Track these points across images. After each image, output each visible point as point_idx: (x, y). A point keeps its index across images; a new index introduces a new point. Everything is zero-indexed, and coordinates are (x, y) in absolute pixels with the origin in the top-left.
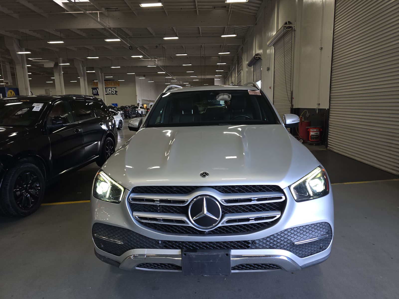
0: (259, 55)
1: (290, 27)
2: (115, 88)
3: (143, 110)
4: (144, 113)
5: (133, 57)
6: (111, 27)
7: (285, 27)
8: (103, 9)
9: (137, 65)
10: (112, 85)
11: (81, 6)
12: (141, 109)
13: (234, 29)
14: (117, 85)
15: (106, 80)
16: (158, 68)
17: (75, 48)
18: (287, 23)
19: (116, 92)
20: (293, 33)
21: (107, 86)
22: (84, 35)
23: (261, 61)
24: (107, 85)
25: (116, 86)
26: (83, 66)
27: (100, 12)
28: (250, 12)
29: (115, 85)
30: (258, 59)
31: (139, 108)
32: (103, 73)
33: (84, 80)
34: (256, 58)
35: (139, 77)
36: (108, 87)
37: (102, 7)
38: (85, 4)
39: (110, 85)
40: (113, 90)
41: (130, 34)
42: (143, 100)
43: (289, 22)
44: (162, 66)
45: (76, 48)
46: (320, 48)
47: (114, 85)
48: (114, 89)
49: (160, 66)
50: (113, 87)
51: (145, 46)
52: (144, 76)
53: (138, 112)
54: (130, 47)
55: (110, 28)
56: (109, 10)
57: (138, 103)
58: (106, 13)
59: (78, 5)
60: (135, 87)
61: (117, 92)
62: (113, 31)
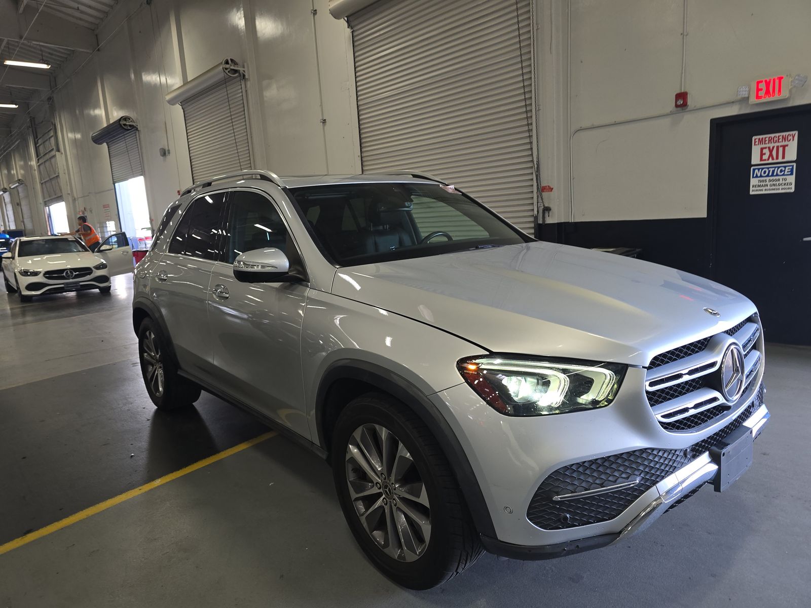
0: (130, 119)
1: (235, 71)
7: (226, 69)
13: (41, 50)
18: (230, 62)
20: (243, 82)
23: (137, 134)
28: (81, 19)
30: (129, 128)
34: (125, 125)
43: (232, 60)
46: (322, 121)
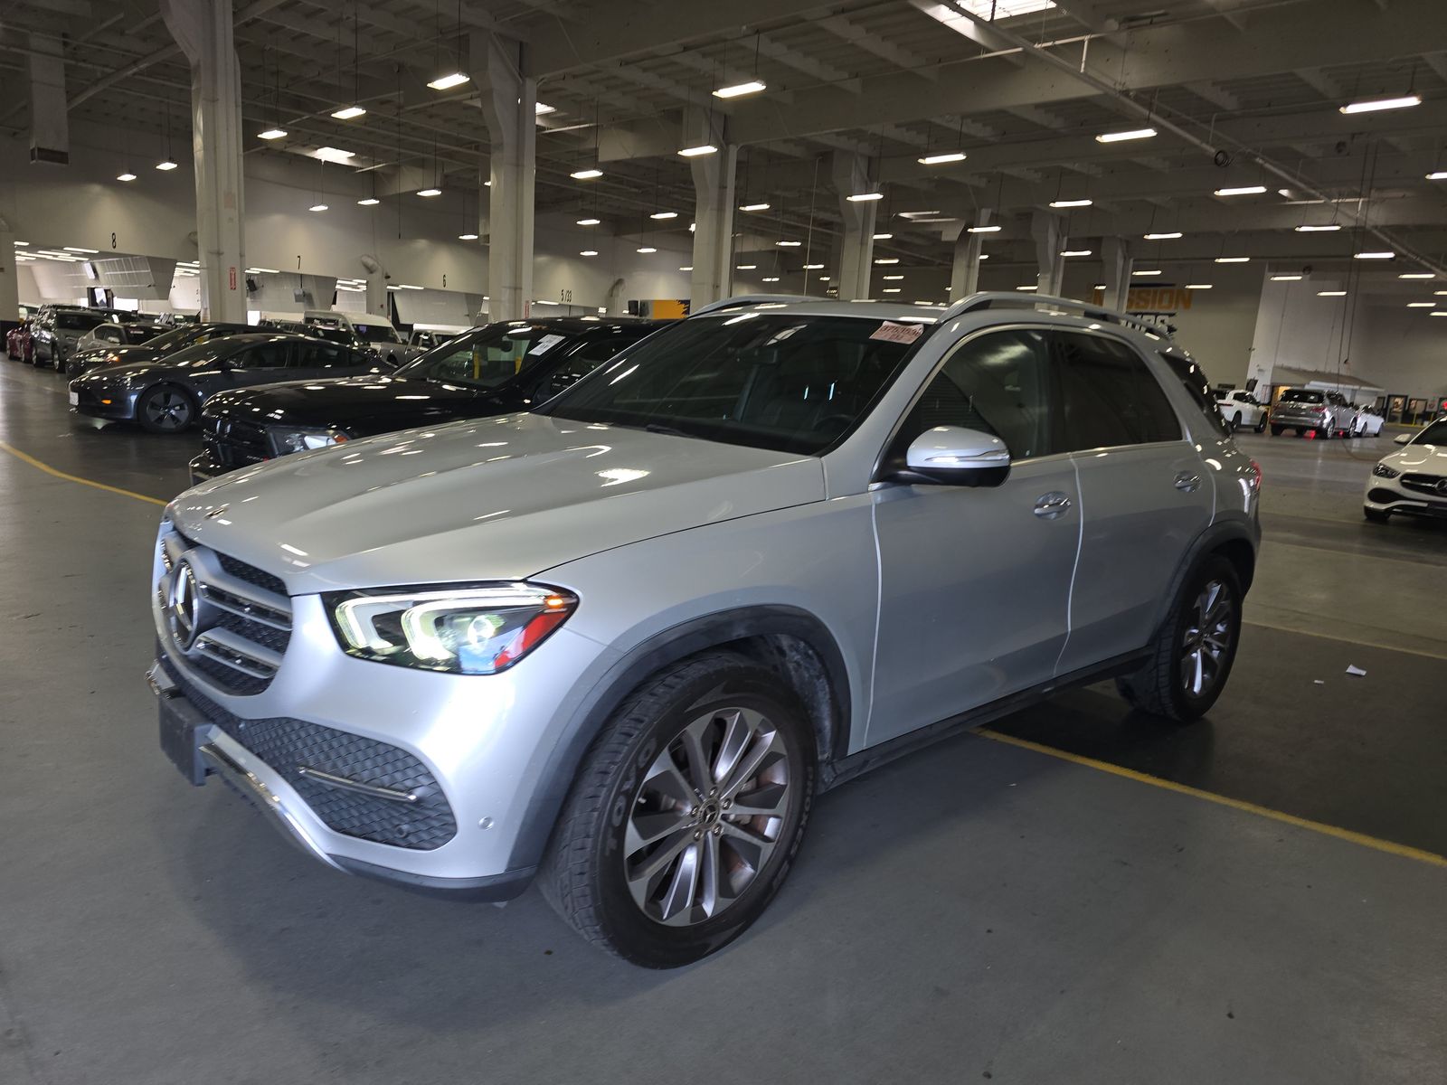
2: (1171, 315)
3: (1247, 408)
4: (1245, 420)
5: (1223, 193)
6: (1131, 87)
8: (1113, 24)
9: (1272, 226)
10: (1161, 301)
11: (1014, 31)
12: (1236, 403)
14: (1181, 305)
15: (1139, 285)
16: (1362, 236)
17: (1036, 171)
19: (1171, 329)
21: (1143, 307)
22: (1057, 124)
24: (1142, 304)
25: (1176, 308)
26: (1058, 236)
27: (1093, 36)
29: (1173, 306)
31: (1229, 398)
32: (1132, 260)
33: (1053, 282)
35: (1273, 274)
36: (1144, 311)
37: (1108, 17)
38: (1029, 22)
39: (1154, 302)
40: (1162, 322)
41: (1229, 102)
42: (1277, 369)
44: (1383, 229)
45: (1040, 174)
47: (1171, 302)
48: (1166, 318)
49: (1376, 227)
50: (1161, 312)
51: (1299, 147)
52: (1306, 269)
53: (1219, 409)
54: (1220, 157)
55: (1126, 93)
56: (1134, 24)
57: (1250, 376)
58: (1122, 38)
59: (1004, 27)
60: (1254, 313)
61: (1175, 330)
62: (1137, 99)
